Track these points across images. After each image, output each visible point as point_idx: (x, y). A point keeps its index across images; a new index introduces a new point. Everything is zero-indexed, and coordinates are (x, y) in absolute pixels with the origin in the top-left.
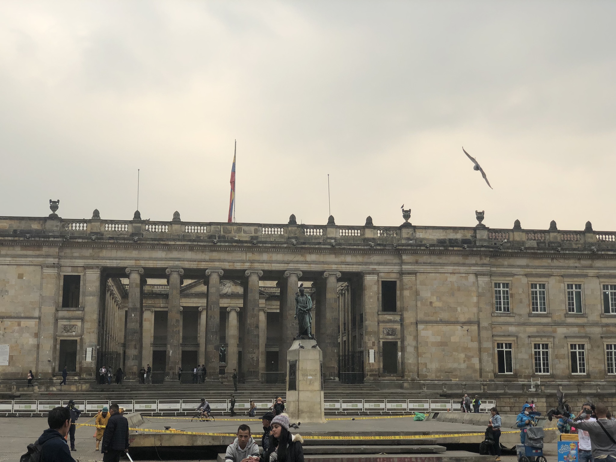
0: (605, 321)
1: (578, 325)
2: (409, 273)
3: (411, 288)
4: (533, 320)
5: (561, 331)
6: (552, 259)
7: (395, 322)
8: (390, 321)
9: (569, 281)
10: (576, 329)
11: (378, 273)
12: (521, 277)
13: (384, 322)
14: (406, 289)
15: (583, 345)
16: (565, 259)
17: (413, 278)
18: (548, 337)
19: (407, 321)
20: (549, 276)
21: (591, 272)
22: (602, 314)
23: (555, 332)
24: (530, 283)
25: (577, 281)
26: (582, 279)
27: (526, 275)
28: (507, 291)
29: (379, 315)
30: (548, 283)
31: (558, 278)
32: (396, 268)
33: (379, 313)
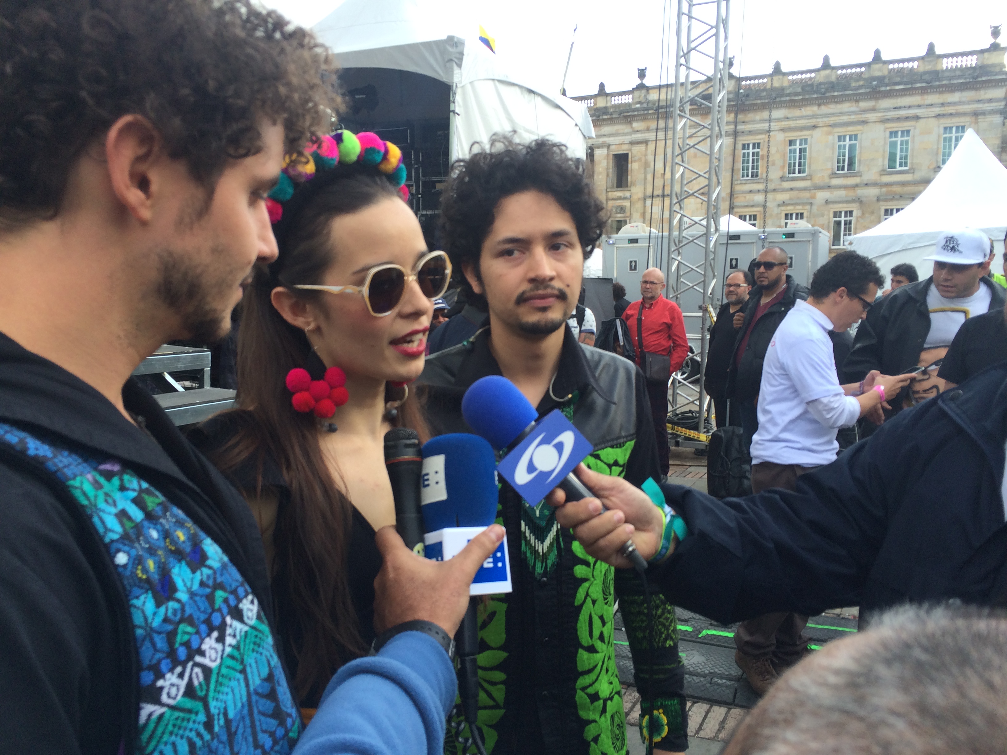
0: (887, 179)
1: (845, 187)
2: (639, 143)
3: (640, 160)
4: (786, 185)
5: (822, 195)
6: (819, 105)
7: (625, 198)
8: (620, 198)
9: (840, 131)
10: (842, 193)
11: (609, 146)
12: (777, 132)
13: (613, 199)
14: (635, 161)
15: (851, 212)
16: (837, 103)
17: (642, 147)
18: (803, 204)
19: (635, 197)
20: (815, 127)
21: (872, 117)
22: (884, 170)
23: (813, 197)
24: (788, 139)
25: (851, 130)
26: (859, 127)
27: (783, 130)
28: (758, 153)
29: (607, 192)
30: (812, 137)
31: (825, 129)
32: (628, 139)
33: (608, 190)
